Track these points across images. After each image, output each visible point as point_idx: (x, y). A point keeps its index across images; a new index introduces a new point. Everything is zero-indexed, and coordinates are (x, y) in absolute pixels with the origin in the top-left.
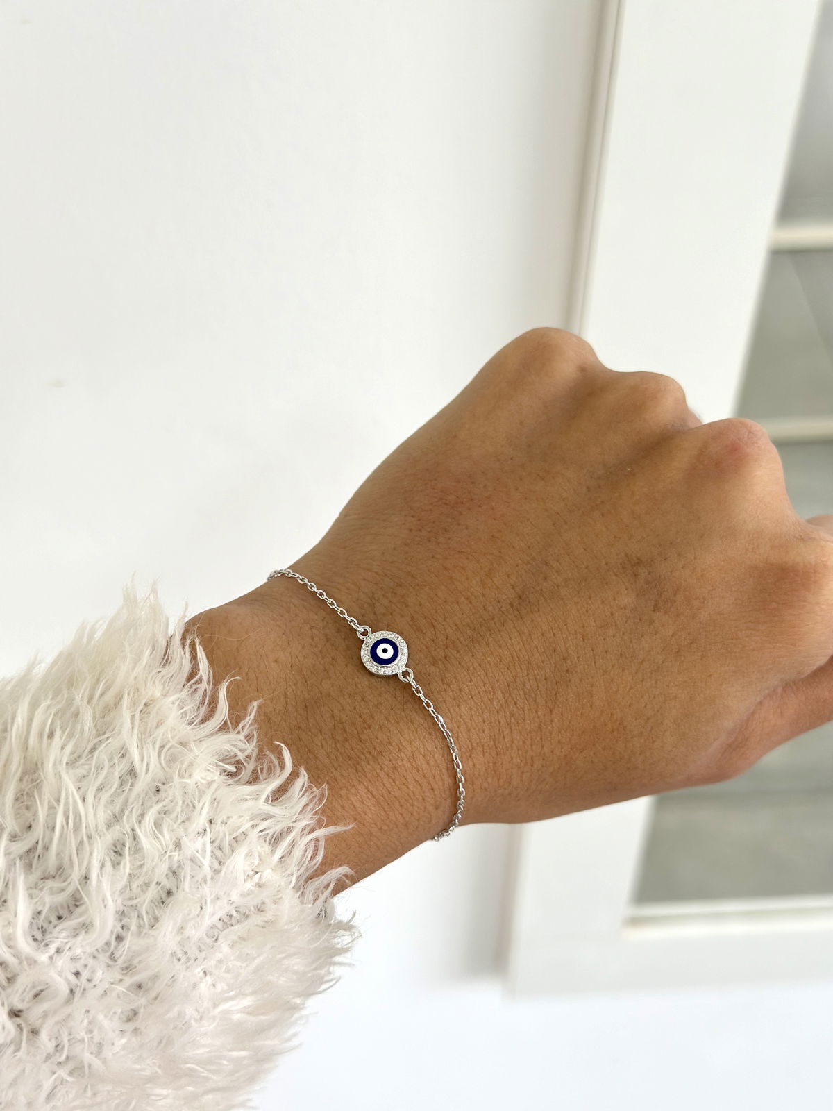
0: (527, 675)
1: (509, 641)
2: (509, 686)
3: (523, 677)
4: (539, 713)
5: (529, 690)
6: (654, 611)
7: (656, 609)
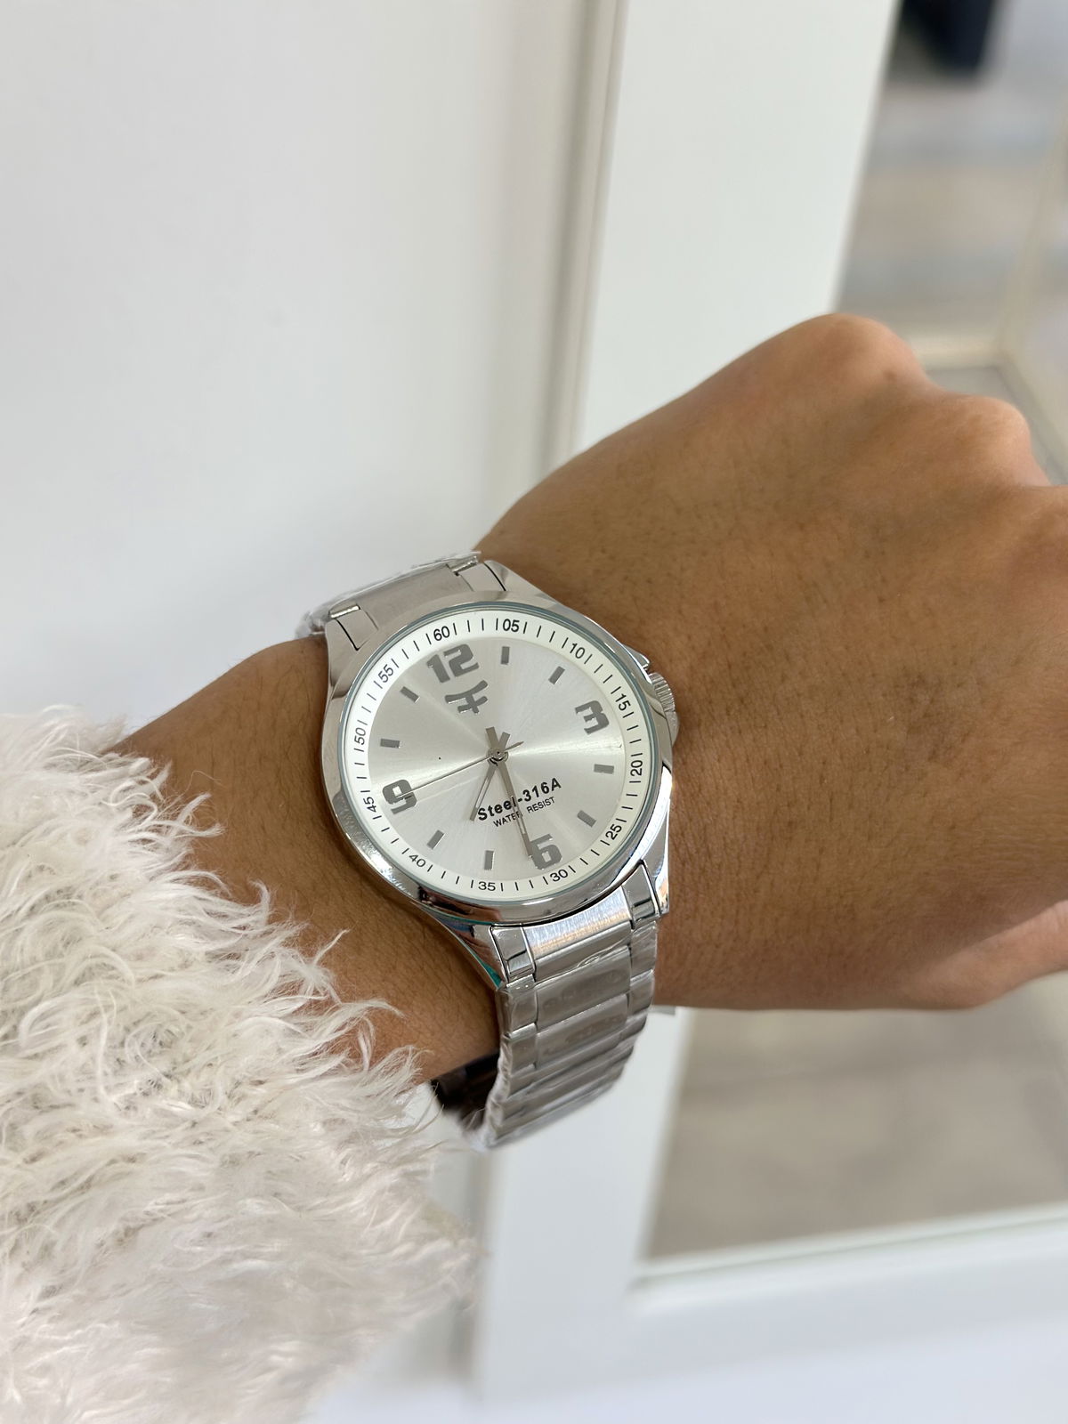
0: (734, 818)
1: (717, 764)
2: (705, 829)
3: (727, 819)
4: (742, 876)
5: (732, 841)
6: (930, 759)
7: (933, 756)
